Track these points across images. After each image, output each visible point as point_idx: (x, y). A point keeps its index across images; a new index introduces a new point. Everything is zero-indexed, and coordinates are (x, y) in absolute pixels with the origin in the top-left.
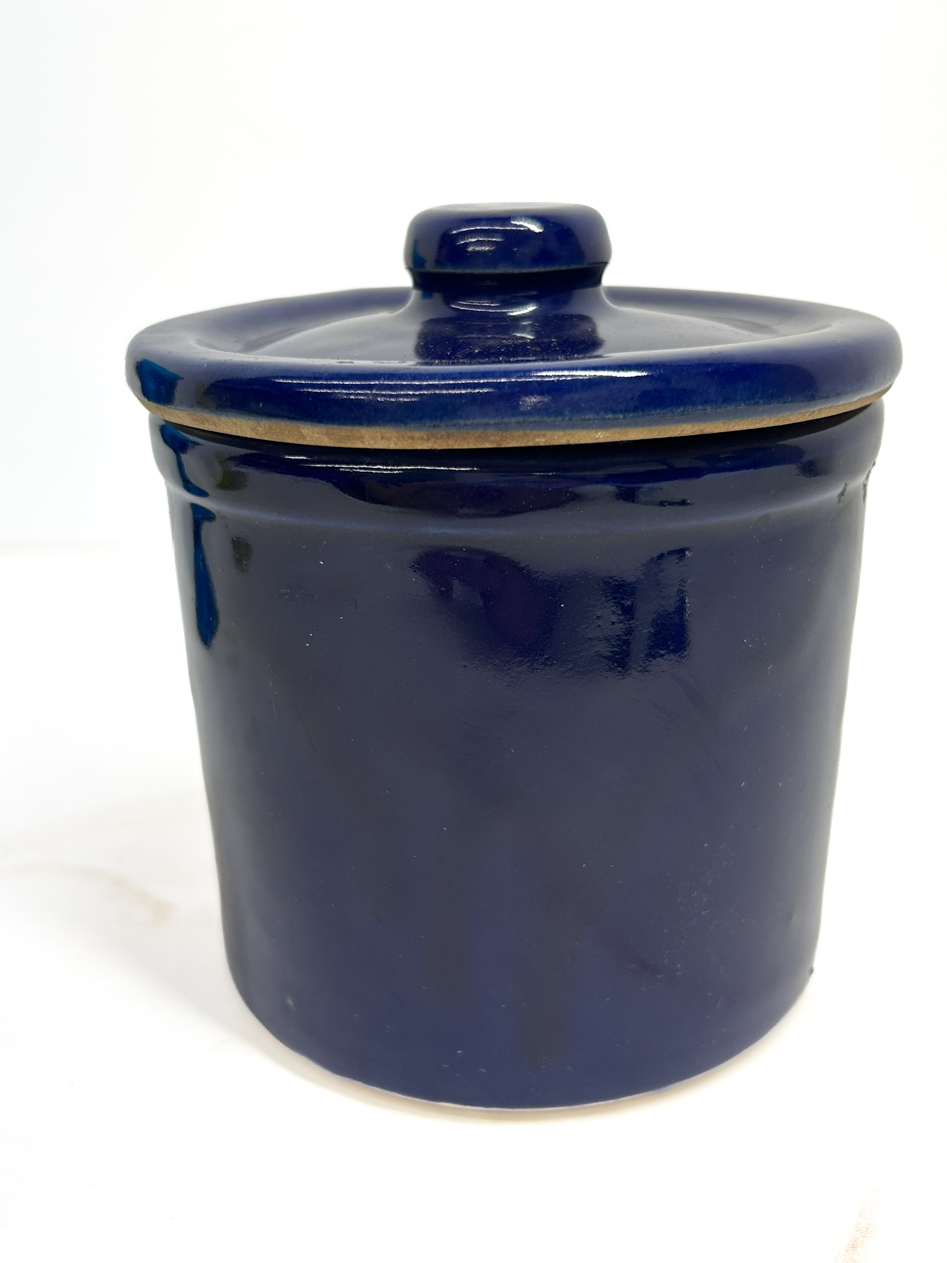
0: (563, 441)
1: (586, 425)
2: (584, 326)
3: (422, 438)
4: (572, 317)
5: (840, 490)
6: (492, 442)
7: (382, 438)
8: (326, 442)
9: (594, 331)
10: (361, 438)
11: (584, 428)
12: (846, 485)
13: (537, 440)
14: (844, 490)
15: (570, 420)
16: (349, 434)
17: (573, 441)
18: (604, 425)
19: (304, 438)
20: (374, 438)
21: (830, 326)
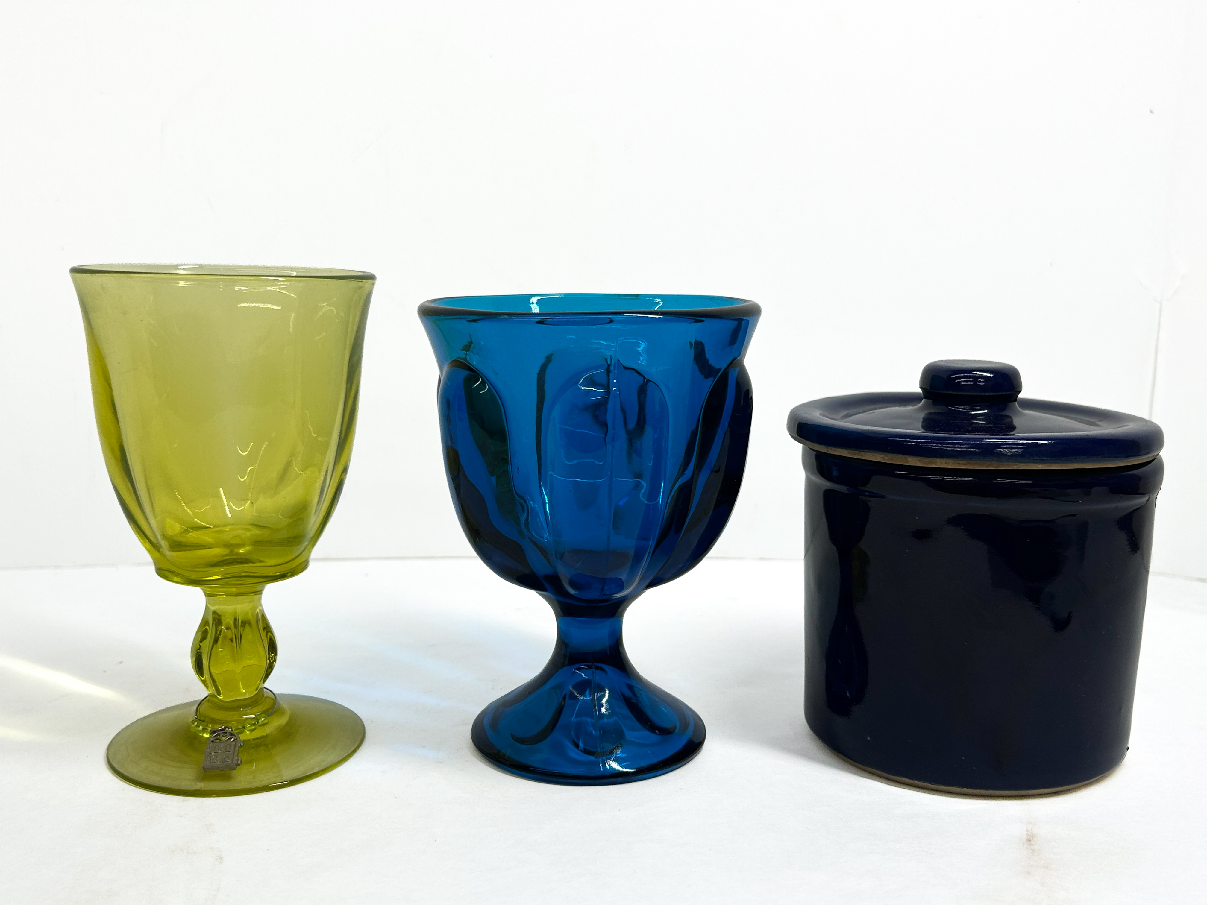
0: (1024, 468)
1: (1035, 462)
2: (1008, 420)
3: (963, 464)
4: (1003, 416)
5: (1146, 499)
6: (994, 467)
7: (946, 463)
8: (919, 464)
9: (1012, 421)
10: (936, 463)
11: (1034, 463)
12: (1150, 496)
13: (1014, 467)
14: (1149, 498)
15: (1028, 459)
16: (931, 461)
17: (1028, 468)
18: (1042, 462)
19: (908, 462)
20: (941, 463)
21: (1128, 425)
